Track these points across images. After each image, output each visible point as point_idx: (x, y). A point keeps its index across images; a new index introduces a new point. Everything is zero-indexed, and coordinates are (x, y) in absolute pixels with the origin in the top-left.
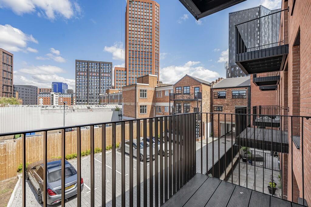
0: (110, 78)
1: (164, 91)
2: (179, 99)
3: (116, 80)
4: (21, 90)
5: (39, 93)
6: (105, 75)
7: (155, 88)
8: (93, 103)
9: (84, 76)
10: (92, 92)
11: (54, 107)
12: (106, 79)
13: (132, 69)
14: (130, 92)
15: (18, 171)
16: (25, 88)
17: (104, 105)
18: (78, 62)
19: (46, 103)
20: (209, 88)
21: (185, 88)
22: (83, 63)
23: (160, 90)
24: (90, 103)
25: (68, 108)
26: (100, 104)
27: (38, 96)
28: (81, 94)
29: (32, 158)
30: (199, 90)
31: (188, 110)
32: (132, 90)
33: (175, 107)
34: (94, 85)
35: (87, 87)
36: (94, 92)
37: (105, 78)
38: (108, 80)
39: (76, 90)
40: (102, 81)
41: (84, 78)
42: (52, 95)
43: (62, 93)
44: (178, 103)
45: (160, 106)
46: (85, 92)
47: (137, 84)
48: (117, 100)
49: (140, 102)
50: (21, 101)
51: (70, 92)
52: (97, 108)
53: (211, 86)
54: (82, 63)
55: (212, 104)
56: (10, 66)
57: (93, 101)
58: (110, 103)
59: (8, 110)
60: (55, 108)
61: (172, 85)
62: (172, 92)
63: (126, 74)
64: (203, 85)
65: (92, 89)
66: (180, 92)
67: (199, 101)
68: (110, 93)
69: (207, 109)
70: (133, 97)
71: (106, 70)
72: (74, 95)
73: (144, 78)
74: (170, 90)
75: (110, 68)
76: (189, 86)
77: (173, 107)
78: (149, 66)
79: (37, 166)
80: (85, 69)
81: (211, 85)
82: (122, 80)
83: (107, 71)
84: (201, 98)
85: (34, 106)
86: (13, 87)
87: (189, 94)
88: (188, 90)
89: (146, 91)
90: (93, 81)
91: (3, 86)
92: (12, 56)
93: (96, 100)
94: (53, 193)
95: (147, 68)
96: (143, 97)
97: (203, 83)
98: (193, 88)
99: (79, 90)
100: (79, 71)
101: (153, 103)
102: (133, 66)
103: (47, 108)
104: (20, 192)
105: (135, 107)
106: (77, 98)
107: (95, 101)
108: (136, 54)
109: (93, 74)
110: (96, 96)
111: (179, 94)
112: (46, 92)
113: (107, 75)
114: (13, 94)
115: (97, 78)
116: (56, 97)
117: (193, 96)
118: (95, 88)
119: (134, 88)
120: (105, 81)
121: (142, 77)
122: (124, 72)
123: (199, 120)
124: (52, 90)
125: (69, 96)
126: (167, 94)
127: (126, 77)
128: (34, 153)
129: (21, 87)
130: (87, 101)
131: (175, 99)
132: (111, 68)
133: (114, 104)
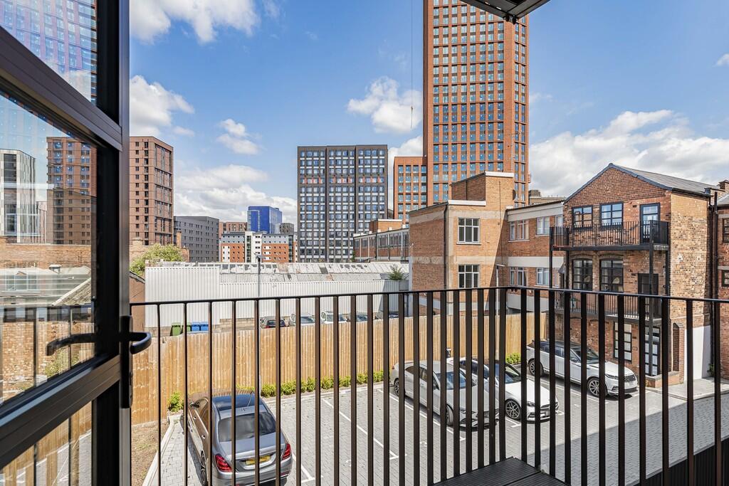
0: (381, 189)
1: (534, 222)
2: (583, 245)
3: (399, 194)
4: (188, 228)
5: (222, 235)
6: (369, 181)
7: (507, 211)
8: (339, 257)
9: (318, 186)
10: (336, 228)
11: (246, 267)
12: (371, 192)
13: (444, 158)
14: (431, 225)
15: (170, 409)
16: (195, 223)
17: (363, 264)
18: (304, 151)
19: (236, 257)
20: (702, 206)
21: (605, 208)
22: (316, 154)
23: (521, 219)
24: (332, 257)
25: (277, 271)
26: (354, 261)
27: (220, 242)
28: (310, 234)
29: (196, 383)
30: (659, 214)
31: (617, 281)
32: (437, 221)
33: (570, 272)
34: (342, 210)
35: (325, 217)
36: (342, 228)
37: (369, 189)
38: (376, 194)
39: (300, 225)
40: (361, 199)
41: (318, 192)
42: (249, 239)
43: (269, 233)
44: (580, 259)
45: (521, 269)
46: (319, 228)
47: (451, 202)
48: (398, 250)
49: (460, 255)
50: (187, 252)
51: (286, 229)
52: (344, 270)
53: (712, 199)
54: (313, 154)
55: (717, 260)
56: (168, 175)
57: (339, 252)
58: (378, 258)
59: (160, 274)
60: (248, 271)
61: (560, 202)
62: (560, 224)
63: (425, 175)
64: (674, 197)
65: (336, 219)
66: (587, 224)
67: (660, 252)
68: (379, 231)
69: (693, 279)
70: (439, 240)
71: (371, 168)
72: (295, 237)
73: (470, 184)
74: (553, 218)
75: (381, 162)
76: (622, 203)
77: (564, 272)
78: (496, 145)
79: (203, 400)
80: (319, 170)
81: (712, 193)
82: (415, 191)
83: (374, 171)
84: (668, 242)
85: (209, 266)
86: (173, 221)
87: (620, 228)
88: (615, 215)
89: (476, 221)
90: (339, 199)
91: (156, 220)
92: (170, 152)
93: (347, 251)
94: (227, 467)
95: (489, 152)
96: (469, 239)
97: (676, 191)
98: (635, 206)
99: (306, 223)
100: (306, 174)
101: (499, 258)
102: (445, 151)
103: (233, 270)
104: (169, 453)
105: (443, 269)
106: (302, 245)
107: (344, 252)
108: (455, 113)
109: (339, 181)
110: (347, 239)
111: (583, 229)
112: (235, 230)
113: (374, 181)
114: (173, 236)
115: (348, 192)
116: (256, 242)
117: (636, 234)
118: (344, 217)
119: (440, 214)
120: (368, 196)
121: (467, 181)
122: (421, 170)
123: (656, 316)
124: (249, 227)
125: (285, 240)
126: (543, 229)
127: (425, 184)
128: (198, 371)
129: (188, 221)
130: (324, 252)
131: (570, 246)
132: (385, 162)
133: (390, 260)
